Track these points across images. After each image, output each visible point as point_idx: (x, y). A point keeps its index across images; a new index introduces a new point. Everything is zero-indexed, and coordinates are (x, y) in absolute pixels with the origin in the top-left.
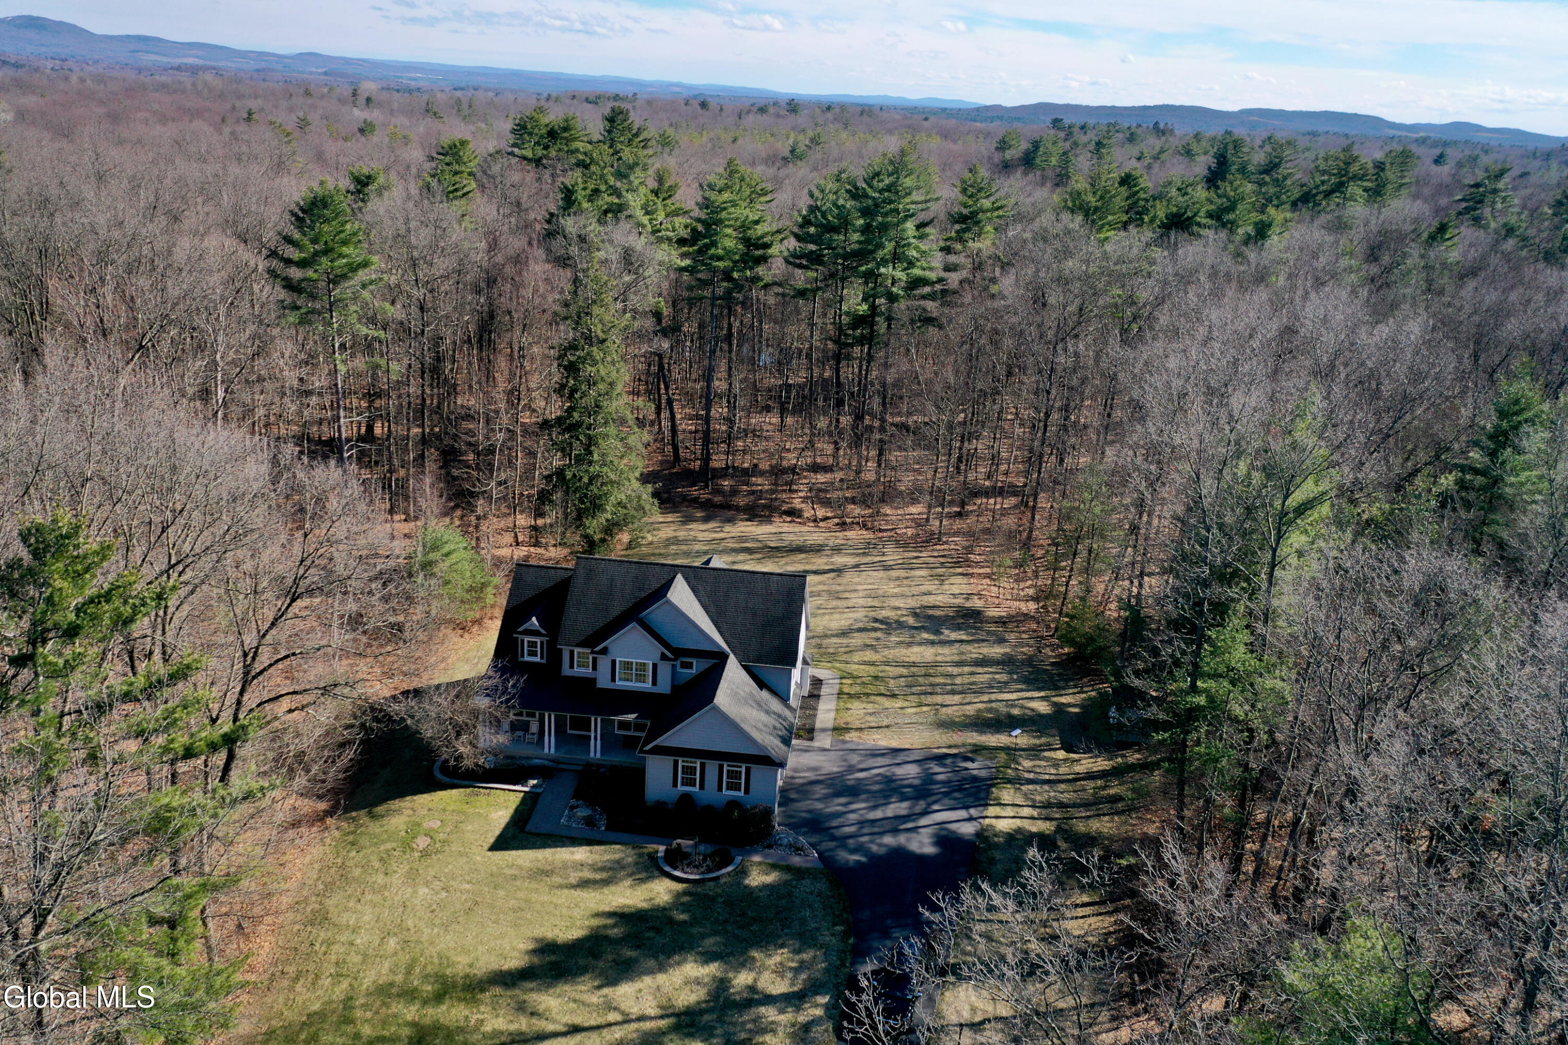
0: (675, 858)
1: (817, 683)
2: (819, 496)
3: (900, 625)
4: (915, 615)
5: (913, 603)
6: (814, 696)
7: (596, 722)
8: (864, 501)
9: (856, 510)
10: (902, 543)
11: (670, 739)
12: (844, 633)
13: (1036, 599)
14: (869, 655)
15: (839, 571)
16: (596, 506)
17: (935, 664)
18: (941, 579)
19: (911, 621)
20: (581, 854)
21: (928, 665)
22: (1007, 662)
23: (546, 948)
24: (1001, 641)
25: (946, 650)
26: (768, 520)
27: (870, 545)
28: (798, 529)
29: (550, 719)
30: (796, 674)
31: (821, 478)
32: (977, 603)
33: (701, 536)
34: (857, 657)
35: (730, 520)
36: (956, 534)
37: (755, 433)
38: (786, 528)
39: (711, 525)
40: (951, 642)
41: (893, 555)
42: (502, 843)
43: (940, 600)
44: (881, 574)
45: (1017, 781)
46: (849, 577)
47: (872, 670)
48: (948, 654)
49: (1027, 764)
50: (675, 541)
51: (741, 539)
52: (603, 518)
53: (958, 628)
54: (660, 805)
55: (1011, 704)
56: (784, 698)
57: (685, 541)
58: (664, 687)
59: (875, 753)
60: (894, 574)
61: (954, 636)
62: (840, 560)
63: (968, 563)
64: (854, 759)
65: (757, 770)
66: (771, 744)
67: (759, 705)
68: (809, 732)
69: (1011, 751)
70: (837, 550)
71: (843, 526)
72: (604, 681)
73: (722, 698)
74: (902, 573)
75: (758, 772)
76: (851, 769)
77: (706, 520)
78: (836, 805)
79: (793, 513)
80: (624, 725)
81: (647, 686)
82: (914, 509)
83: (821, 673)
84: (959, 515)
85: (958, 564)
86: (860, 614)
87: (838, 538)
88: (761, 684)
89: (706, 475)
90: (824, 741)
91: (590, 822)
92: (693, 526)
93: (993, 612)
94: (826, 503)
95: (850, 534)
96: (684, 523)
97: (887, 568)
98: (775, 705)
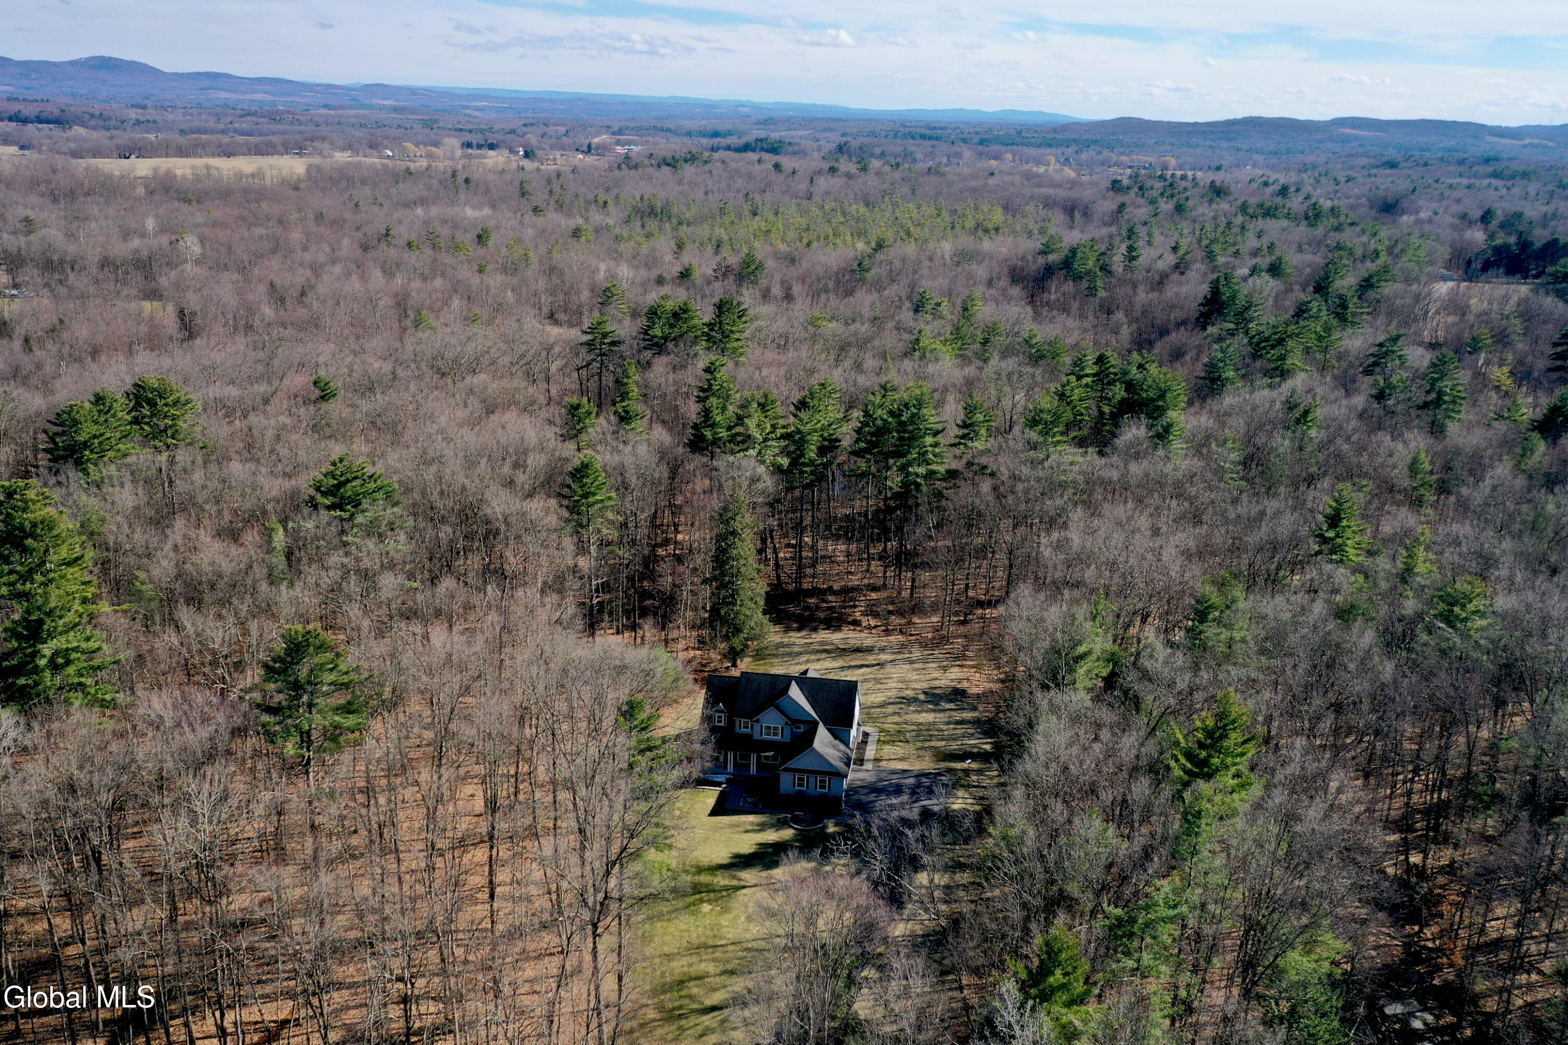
0: (796, 820)
1: (866, 735)
2: (871, 612)
3: (916, 700)
4: (925, 693)
5: (925, 685)
6: (864, 742)
7: (753, 757)
8: (900, 613)
9: (895, 620)
10: (924, 645)
11: (793, 764)
12: (882, 705)
13: (1002, 681)
14: (896, 719)
15: (881, 665)
16: (738, 630)
17: (934, 723)
18: (945, 669)
19: (922, 697)
20: (751, 818)
21: (930, 724)
22: (976, 722)
23: (737, 856)
24: (975, 709)
25: (941, 715)
26: (838, 629)
27: (902, 647)
28: (858, 635)
29: (730, 756)
30: (853, 732)
31: (874, 596)
32: (965, 685)
33: (798, 641)
34: (890, 719)
35: (815, 630)
36: (958, 637)
37: (830, 559)
38: (851, 634)
39: (803, 633)
40: (944, 711)
41: (916, 653)
42: (714, 813)
43: (942, 683)
44: (907, 667)
45: (967, 787)
46: (889, 669)
47: (897, 727)
48: (941, 717)
49: (974, 778)
50: (782, 645)
51: (822, 643)
52: (742, 636)
53: (951, 701)
54: (787, 796)
55: (974, 746)
56: (847, 744)
57: (788, 645)
58: (787, 738)
59: (894, 772)
60: (916, 666)
61: (948, 706)
62: (884, 657)
63: (965, 657)
64: (883, 775)
65: (834, 779)
66: (840, 765)
67: (834, 747)
68: (861, 761)
69: (967, 772)
70: (882, 650)
71: (887, 632)
72: (756, 736)
73: (817, 745)
74: (920, 665)
75: (835, 780)
76: (881, 780)
77: (799, 629)
78: (872, 797)
79: (856, 623)
80: (767, 758)
81: (779, 738)
82: (935, 619)
83: (868, 729)
84: (964, 623)
85: (957, 659)
86: (894, 693)
87: (883, 642)
88: (836, 737)
89: (800, 594)
90: (869, 766)
91: (754, 804)
92: (792, 634)
93: (974, 690)
94: (876, 615)
95: (891, 638)
96: (786, 632)
97: (912, 662)
98: (842, 747)
